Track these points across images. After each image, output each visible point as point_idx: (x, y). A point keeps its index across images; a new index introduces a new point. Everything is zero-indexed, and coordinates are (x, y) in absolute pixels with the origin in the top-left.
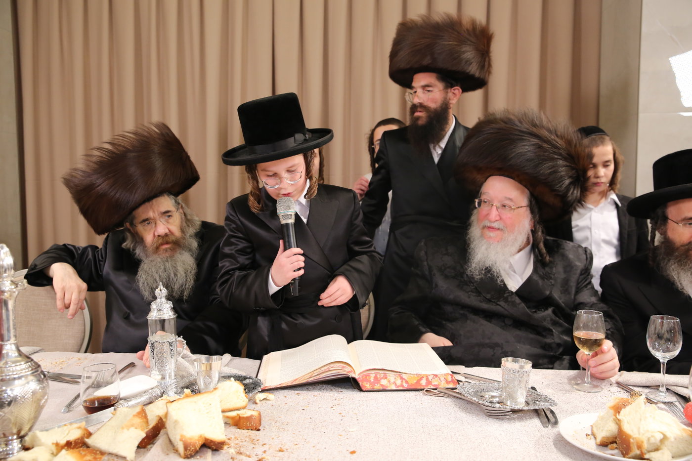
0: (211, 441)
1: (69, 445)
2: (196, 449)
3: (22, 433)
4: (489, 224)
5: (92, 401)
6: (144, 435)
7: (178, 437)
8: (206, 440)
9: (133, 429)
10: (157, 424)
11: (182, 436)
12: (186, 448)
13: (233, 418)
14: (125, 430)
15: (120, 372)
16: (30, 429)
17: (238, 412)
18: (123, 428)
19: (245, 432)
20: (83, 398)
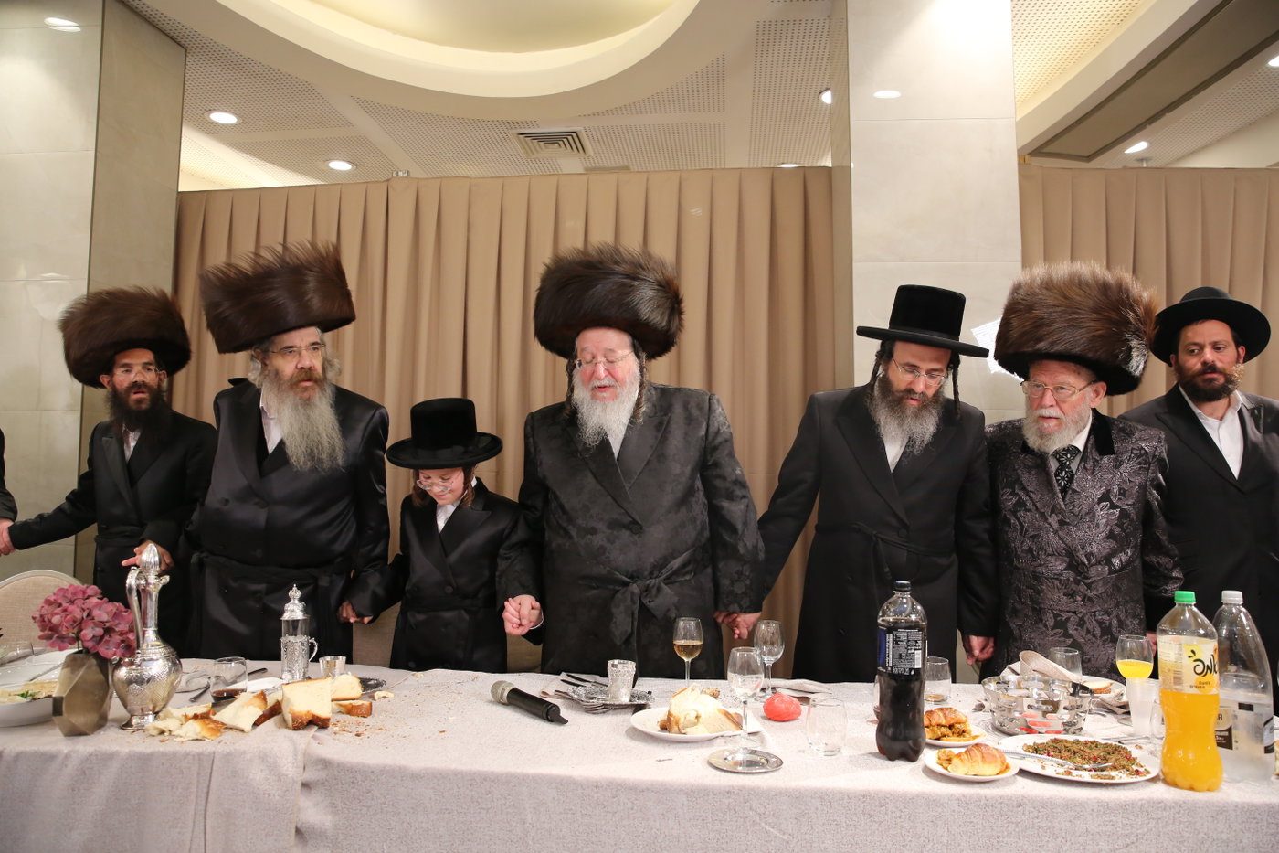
0: (318, 717)
1: (196, 717)
2: (302, 723)
3: (157, 709)
4: (599, 384)
5: (222, 692)
6: (261, 713)
7: (288, 711)
8: (313, 716)
9: (251, 707)
10: (274, 706)
11: (291, 709)
12: (293, 721)
13: (345, 706)
14: (245, 708)
15: (249, 674)
16: (164, 707)
17: (351, 702)
18: (243, 706)
19: (355, 718)
20: (213, 689)
